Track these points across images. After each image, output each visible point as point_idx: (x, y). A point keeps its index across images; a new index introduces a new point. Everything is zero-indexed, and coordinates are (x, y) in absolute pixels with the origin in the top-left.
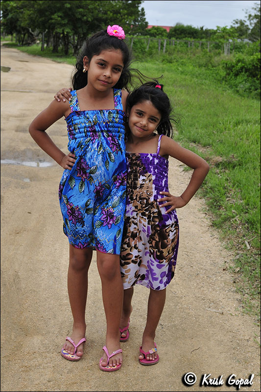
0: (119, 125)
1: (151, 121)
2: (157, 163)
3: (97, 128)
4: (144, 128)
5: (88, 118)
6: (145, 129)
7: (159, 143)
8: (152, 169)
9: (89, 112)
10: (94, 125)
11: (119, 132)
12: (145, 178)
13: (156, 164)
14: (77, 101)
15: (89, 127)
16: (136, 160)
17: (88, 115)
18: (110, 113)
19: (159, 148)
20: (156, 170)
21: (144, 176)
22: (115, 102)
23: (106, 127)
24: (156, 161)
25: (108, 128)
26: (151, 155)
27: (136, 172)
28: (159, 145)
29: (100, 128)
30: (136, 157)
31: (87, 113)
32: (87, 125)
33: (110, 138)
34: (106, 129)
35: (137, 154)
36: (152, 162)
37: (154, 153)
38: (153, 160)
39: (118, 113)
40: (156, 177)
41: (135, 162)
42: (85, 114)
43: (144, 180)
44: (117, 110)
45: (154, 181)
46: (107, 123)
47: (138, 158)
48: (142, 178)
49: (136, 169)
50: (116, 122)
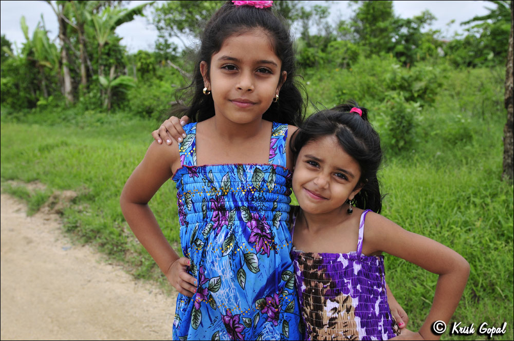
0: (275, 196)
1: (337, 178)
2: (359, 272)
3: (228, 203)
4: (321, 195)
5: (211, 182)
6: (324, 195)
7: (361, 232)
8: (350, 286)
9: (215, 169)
10: (223, 195)
11: (274, 209)
12: (336, 305)
13: (356, 273)
14: (194, 145)
15: (211, 200)
16: (314, 267)
17: (210, 176)
18: (256, 171)
19: (360, 241)
20: (358, 287)
21: (335, 300)
22: (271, 148)
23: (247, 200)
24: (357, 268)
25: (251, 202)
26: (345, 256)
27: (317, 292)
28: (361, 235)
29: (235, 201)
30: (315, 262)
31: (211, 171)
32: (208, 195)
33: (254, 223)
34: (246, 204)
35: (316, 255)
36: (349, 271)
37: (351, 252)
38: (350, 266)
39: (274, 172)
40: (360, 301)
41: (312, 271)
42: (205, 173)
43: (335, 309)
44: (272, 165)
45: (356, 308)
46: (249, 192)
47: (318, 264)
48: (330, 305)
49: (316, 286)
50: (268, 191)
